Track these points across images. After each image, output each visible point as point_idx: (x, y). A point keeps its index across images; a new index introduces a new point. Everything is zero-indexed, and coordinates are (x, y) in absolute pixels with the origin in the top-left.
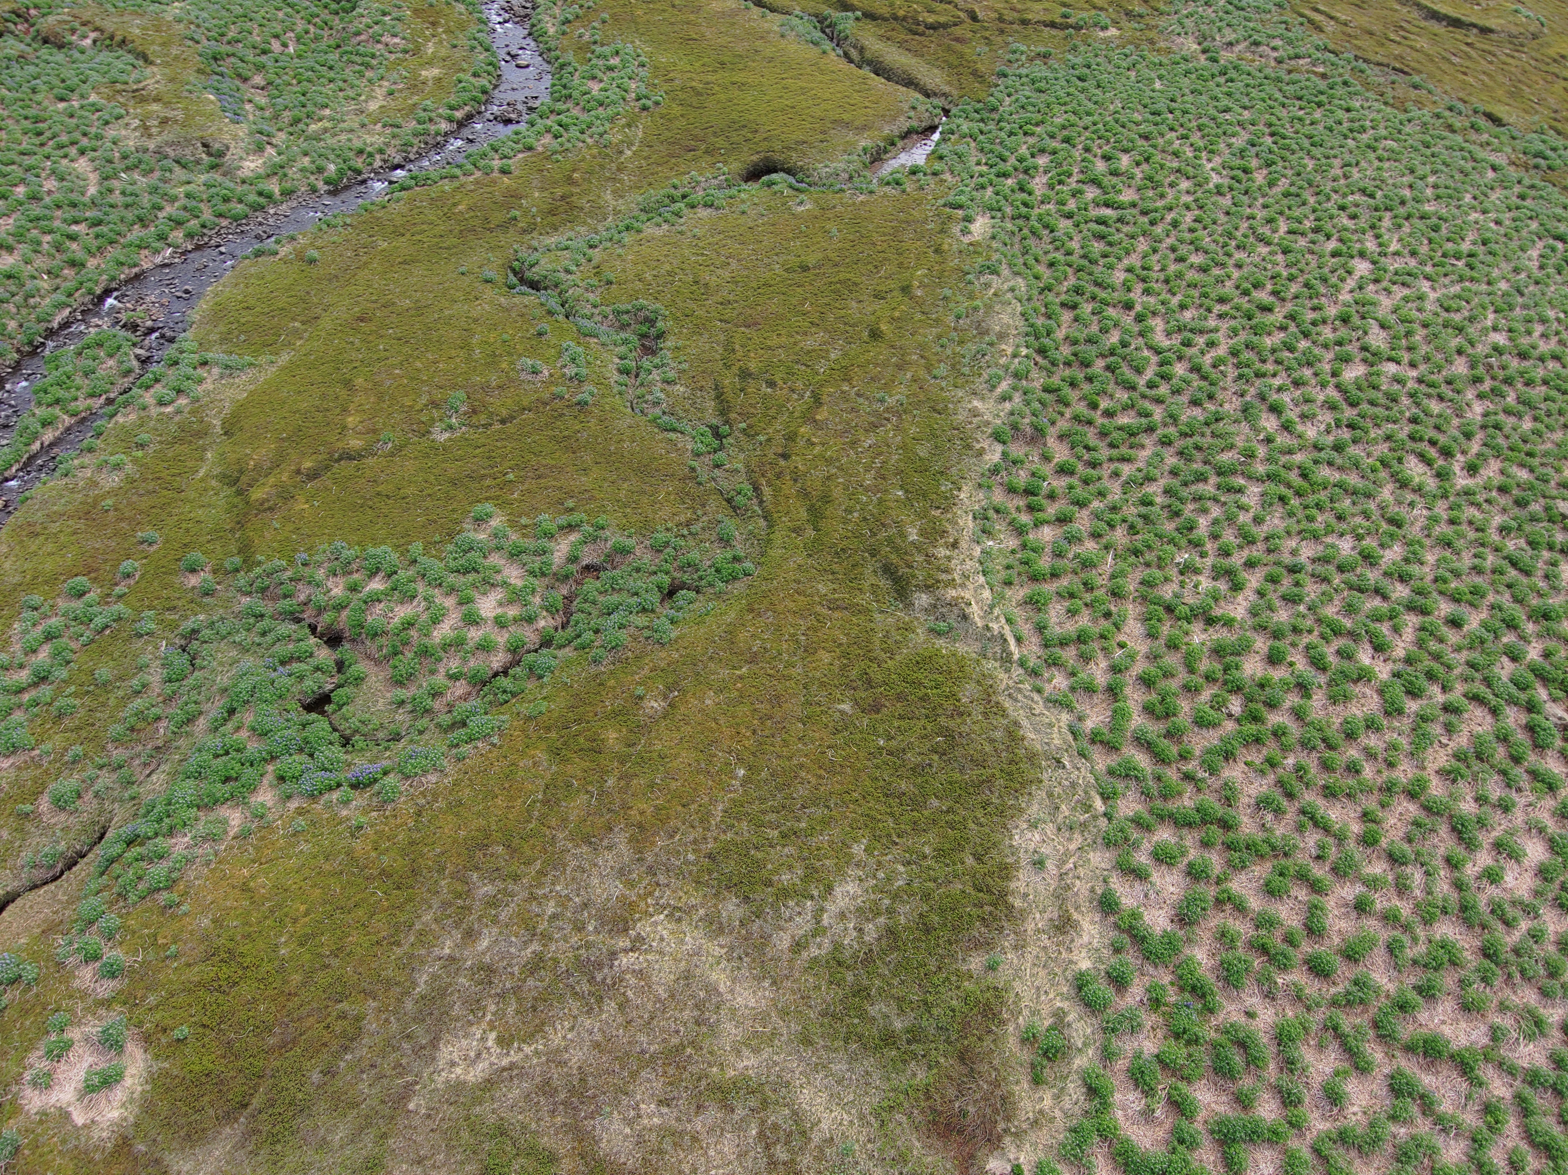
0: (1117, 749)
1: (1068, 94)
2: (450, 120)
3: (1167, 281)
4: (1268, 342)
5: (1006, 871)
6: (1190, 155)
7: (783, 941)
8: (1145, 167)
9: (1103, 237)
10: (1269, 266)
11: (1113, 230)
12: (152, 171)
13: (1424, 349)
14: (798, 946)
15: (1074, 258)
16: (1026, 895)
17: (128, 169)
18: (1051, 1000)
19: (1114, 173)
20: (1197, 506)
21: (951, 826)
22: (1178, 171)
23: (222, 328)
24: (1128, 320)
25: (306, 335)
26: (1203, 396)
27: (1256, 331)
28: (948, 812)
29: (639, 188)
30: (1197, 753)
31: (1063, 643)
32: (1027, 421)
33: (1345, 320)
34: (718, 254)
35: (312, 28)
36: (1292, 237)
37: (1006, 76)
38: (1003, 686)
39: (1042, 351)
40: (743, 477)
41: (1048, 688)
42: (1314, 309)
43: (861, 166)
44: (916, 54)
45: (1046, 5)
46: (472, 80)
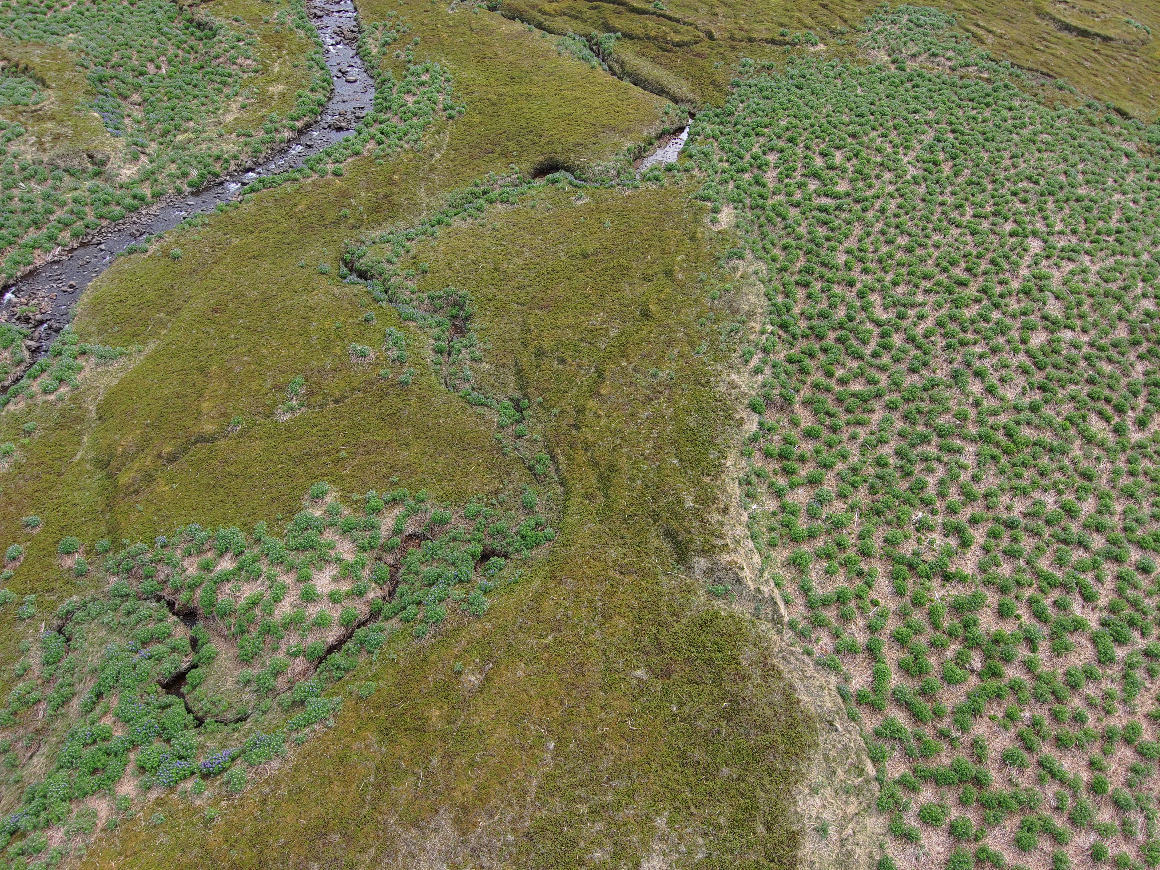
0: (880, 710)
1: (790, 101)
2: (292, 129)
3: (880, 261)
4: (968, 313)
6: (890, 150)
8: (854, 161)
9: (826, 224)
10: (962, 247)
11: (832, 217)
12: (46, 180)
13: (1092, 316)
17: (25, 179)
19: (831, 168)
20: (924, 466)
21: (742, 795)
22: (882, 165)
23: (99, 320)
24: (851, 295)
25: (169, 325)
26: (918, 364)
27: (956, 304)
28: (738, 780)
29: (447, 186)
30: (949, 710)
31: (825, 604)
32: (776, 391)
33: (1027, 293)
34: (514, 244)
35: (180, 53)
36: (977, 220)
37: (739, 86)
38: (776, 649)
39: (784, 326)
40: (540, 446)
41: (815, 649)
42: (1001, 283)
43: (626, 164)
44: (666, 67)
45: (767, 25)
46: (310, 95)
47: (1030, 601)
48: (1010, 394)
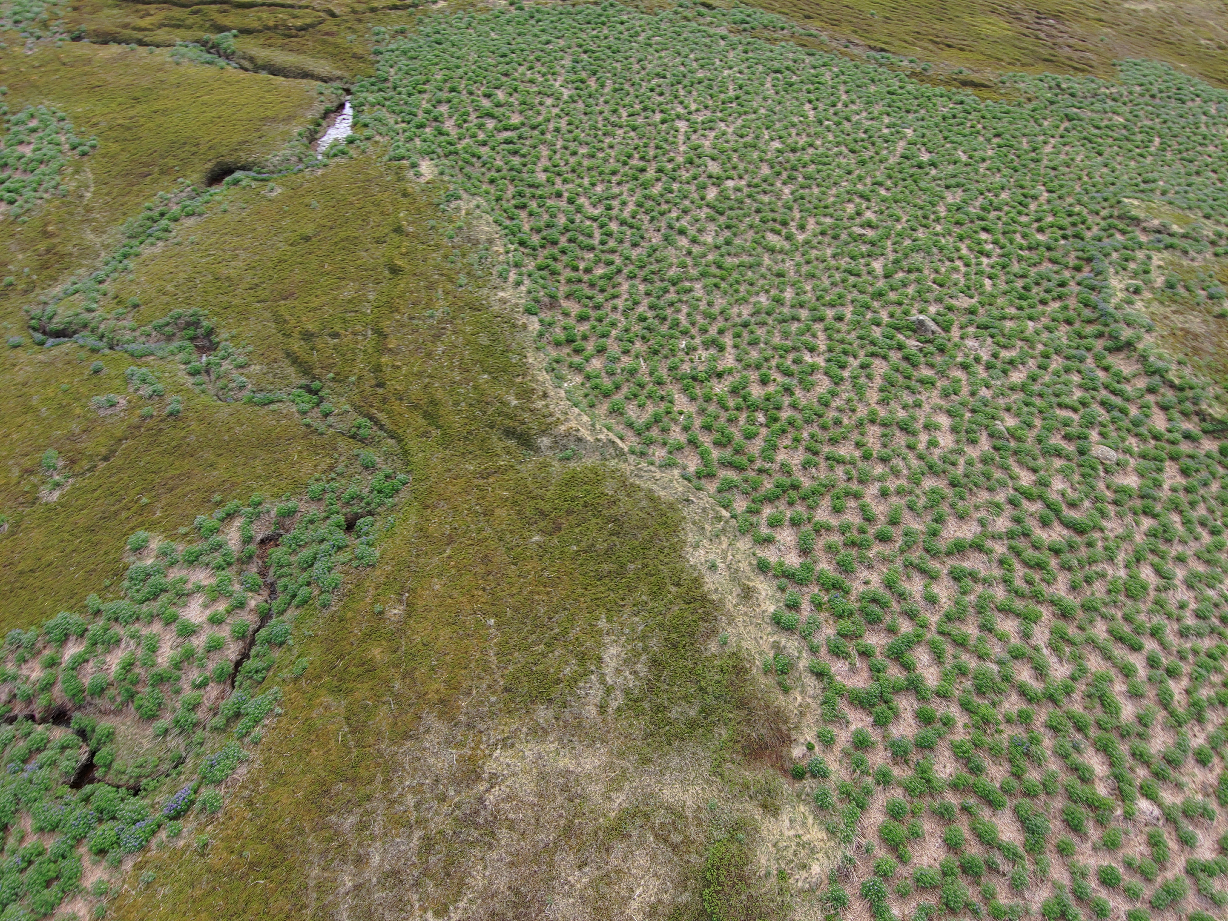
0: (715, 476)
1: (436, 56)
3: (573, 171)
4: (656, 190)
5: (697, 582)
6: (541, 79)
7: (591, 711)
8: (516, 95)
9: (516, 152)
10: (630, 142)
11: (519, 146)
13: (742, 166)
14: (603, 708)
15: (504, 172)
16: (717, 590)
18: (766, 640)
19: (498, 105)
20: (672, 309)
21: (650, 574)
22: (540, 93)
24: (563, 204)
26: (637, 239)
27: (644, 186)
28: (643, 567)
30: (757, 455)
31: (648, 428)
32: (542, 294)
33: (690, 162)
36: (632, 119)
37: (380, 53)
38: (629, 473)
39: (522, 243)
40: (355, 414)
41: (656, 459)
42: (669, 161)
43: (303, 148)
44: (300, 52)
47: (778, 367)
48: (709, 239)
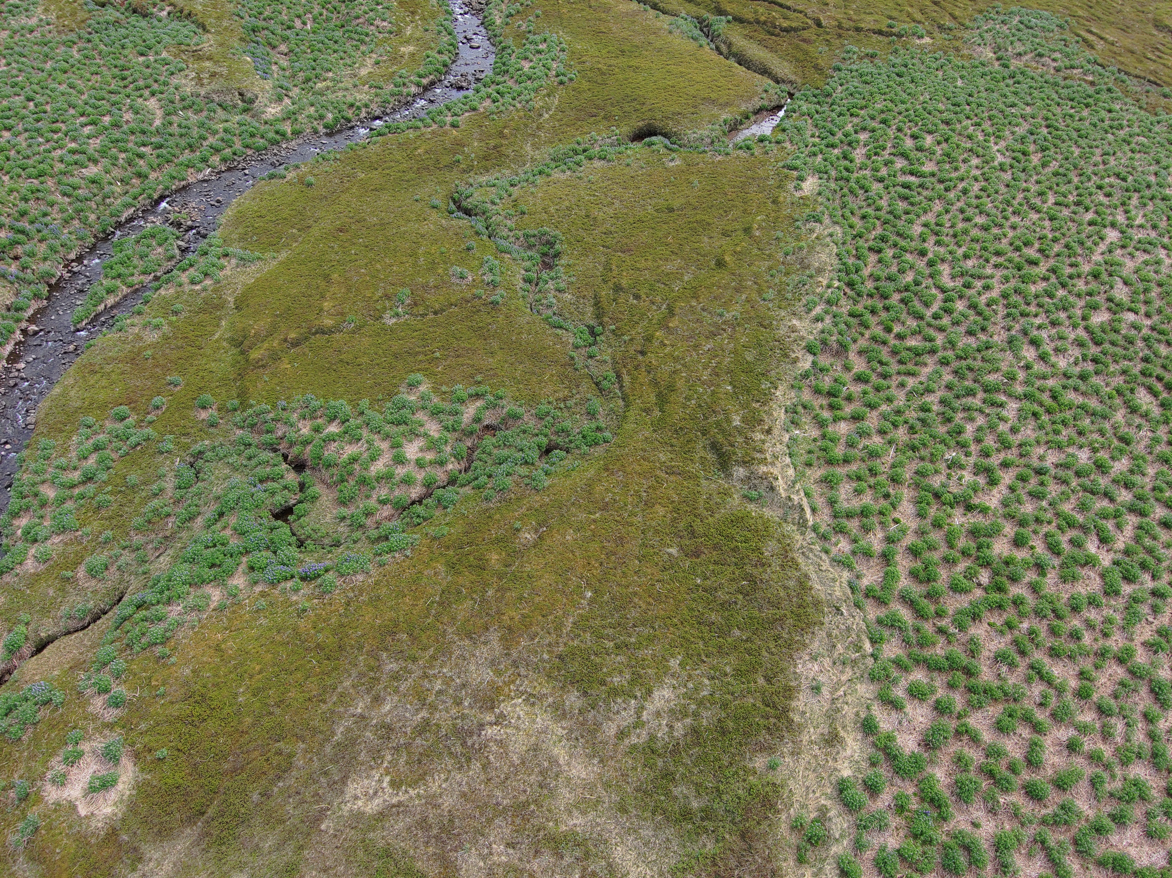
0: (886, 604)
1: (888, 87)
2: (418, 85)
3: (955, 236)
4: (1032, 289)
5: (789, 692)
6: (981, 138)
7: (611, 729)
8: (944, 145)
9: (907, 199)
10: (1038, 230)
11: (915, 193)
12: (201, 111)
13: (1157, 304)
14: (622, 734)
15: (882, 213)
16: (804, 713)
17: (184, 109)
18: (817, 798)
19: (920, 149)
20: (965, 415)
21: (749, 652)
22: (971, 150)
23: (241, 230)
24: (921, 264)
25: (300, 239)
26: (977, 329)
27: (1024, 280)
28: (747, 641)
29: (551, 143)
30: (951, 612)
31: (849, 516)
32: (834, 338)
33: (1096, 276)
34: (606, 196)
35: (325, 12)
36: (1058, 208)
37: (840, 70)
38: (798, 546)
39: (851, 284)
40: (610, 366)
41: (834, 550)
42: (1071, 265)
43: (721, 133)
44: (772, 50)
45: (876, 17)
46: (437, 56)
47: (1046, 535)
48: (1062, 363)
